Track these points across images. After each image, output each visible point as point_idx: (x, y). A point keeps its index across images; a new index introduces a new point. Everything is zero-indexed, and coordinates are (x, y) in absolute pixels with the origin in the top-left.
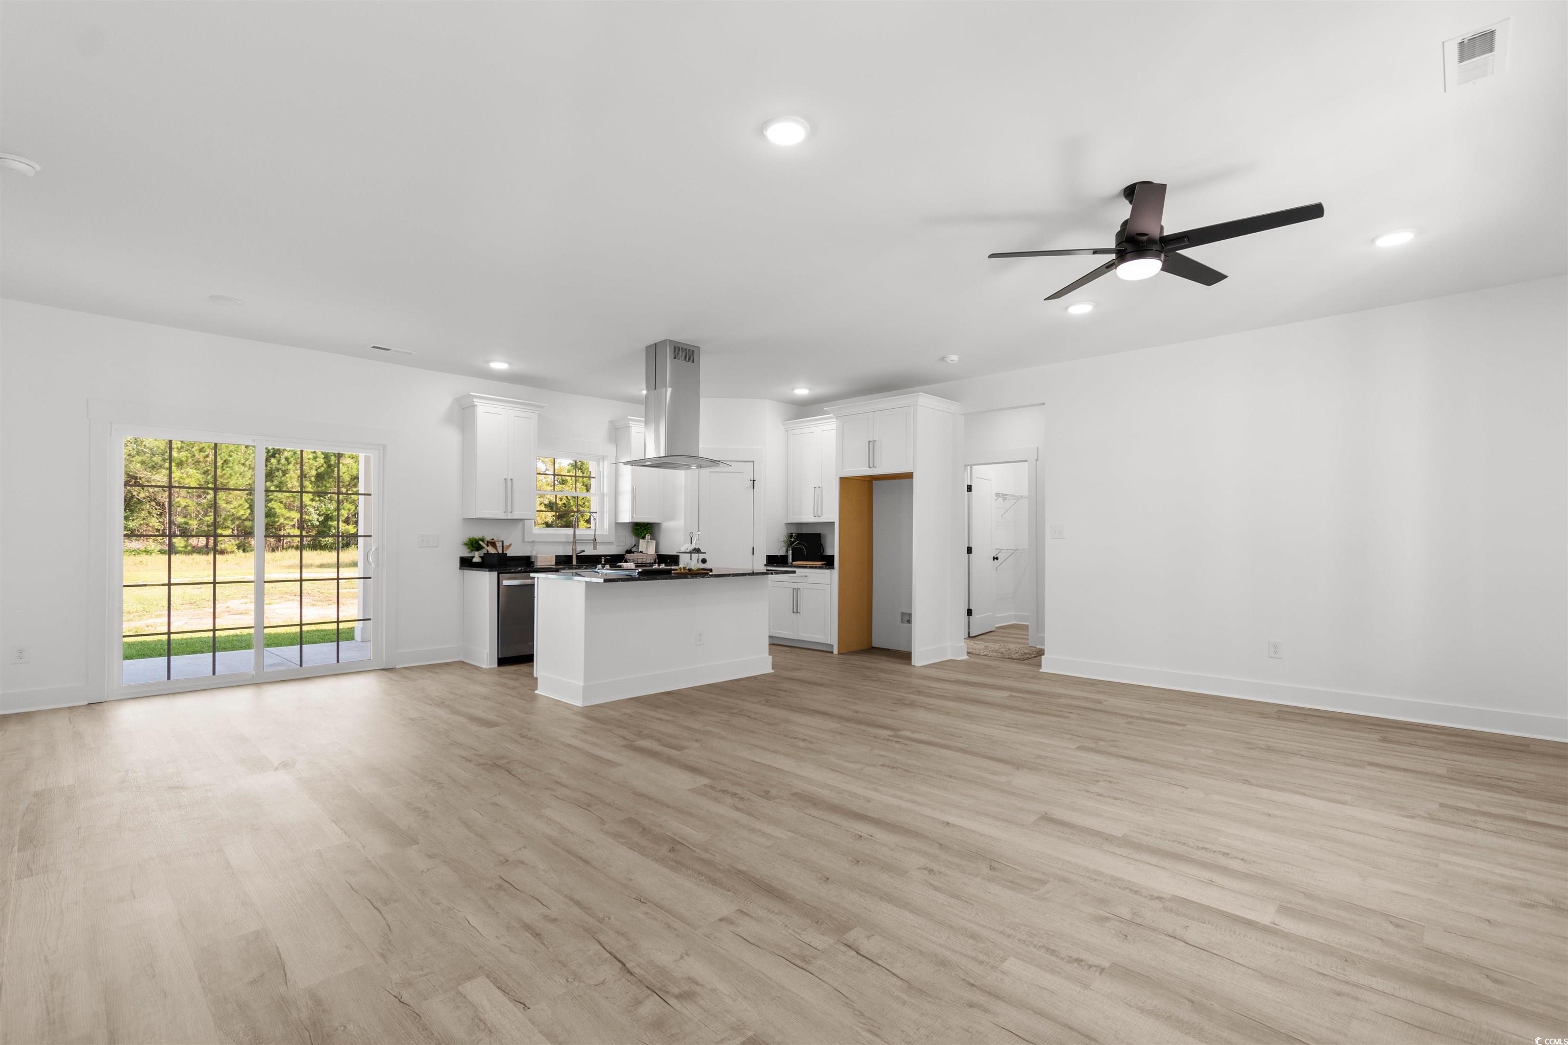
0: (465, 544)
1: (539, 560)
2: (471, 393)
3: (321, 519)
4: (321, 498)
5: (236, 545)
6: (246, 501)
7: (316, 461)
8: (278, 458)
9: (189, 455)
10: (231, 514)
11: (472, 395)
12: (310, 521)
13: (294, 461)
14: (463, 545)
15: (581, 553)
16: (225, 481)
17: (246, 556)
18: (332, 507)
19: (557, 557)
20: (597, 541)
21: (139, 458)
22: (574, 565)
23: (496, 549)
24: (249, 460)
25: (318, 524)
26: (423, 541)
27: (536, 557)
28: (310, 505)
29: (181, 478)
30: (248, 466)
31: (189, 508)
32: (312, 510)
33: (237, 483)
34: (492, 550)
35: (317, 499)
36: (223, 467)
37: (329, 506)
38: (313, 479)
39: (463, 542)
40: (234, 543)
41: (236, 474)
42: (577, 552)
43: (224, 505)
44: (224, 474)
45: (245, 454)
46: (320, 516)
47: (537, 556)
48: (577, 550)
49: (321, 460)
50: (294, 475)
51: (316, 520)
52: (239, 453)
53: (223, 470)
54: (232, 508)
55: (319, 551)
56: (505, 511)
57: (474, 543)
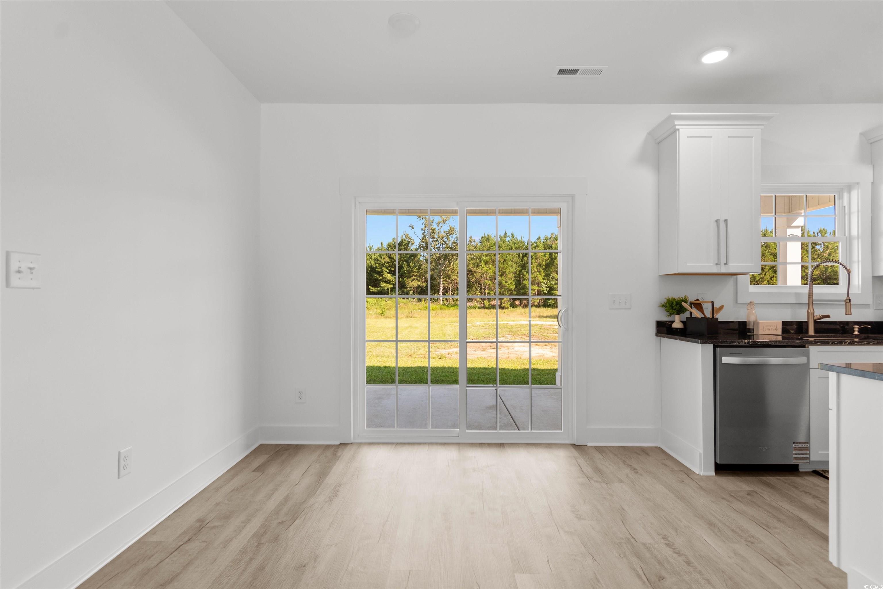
0: (663, 306)
1: (761, 327)
2: (672, 114)
3: (548, 289)
4: (548, 278)
5: (509, 304)
6: (514, 281)
7: (545, 257)
8: (527, 257)
9: (490, 258)
10: (507, 288)
11: (673, 115)
12: (543, 291)
13: (535, 258)
14: (659, 306)
15: (821, 319)
16: (505, 270)
17: (513, 310)
18: (553, 282)
19: (786, 325)
20: (852, 302)
21: (472, 262)
22: (811, 337)
23: (703, 313)
24: (515, 259)
25: (546, 292)
26: (614, 301)
27: (756, 324)
28: (543, 282)
29: (487, 270)
30: (514, 262)
31: (490, 285)
32: (544, 285)
33: (509, 271)
34: (697, 314)
35: (546, 278)
36: (503, 263)
37: (552, 282)
38: (544, 267)
39: (661, 303)
40: (508, 303)
41: (509, 266)
42: (815, 318)
43: (504, 283)
44: (504, 267)
45: (513, 255)
46: (547, 288)
47: (758, 323)
48: (815, 315)
49: (548, 256)
50: (535, 265)
51: (545, 290)
52: (510, 256)
53: (504, 265)
54: (507, 285)
55: (547, 308)
56: (717, 263)
57: (675, 304)
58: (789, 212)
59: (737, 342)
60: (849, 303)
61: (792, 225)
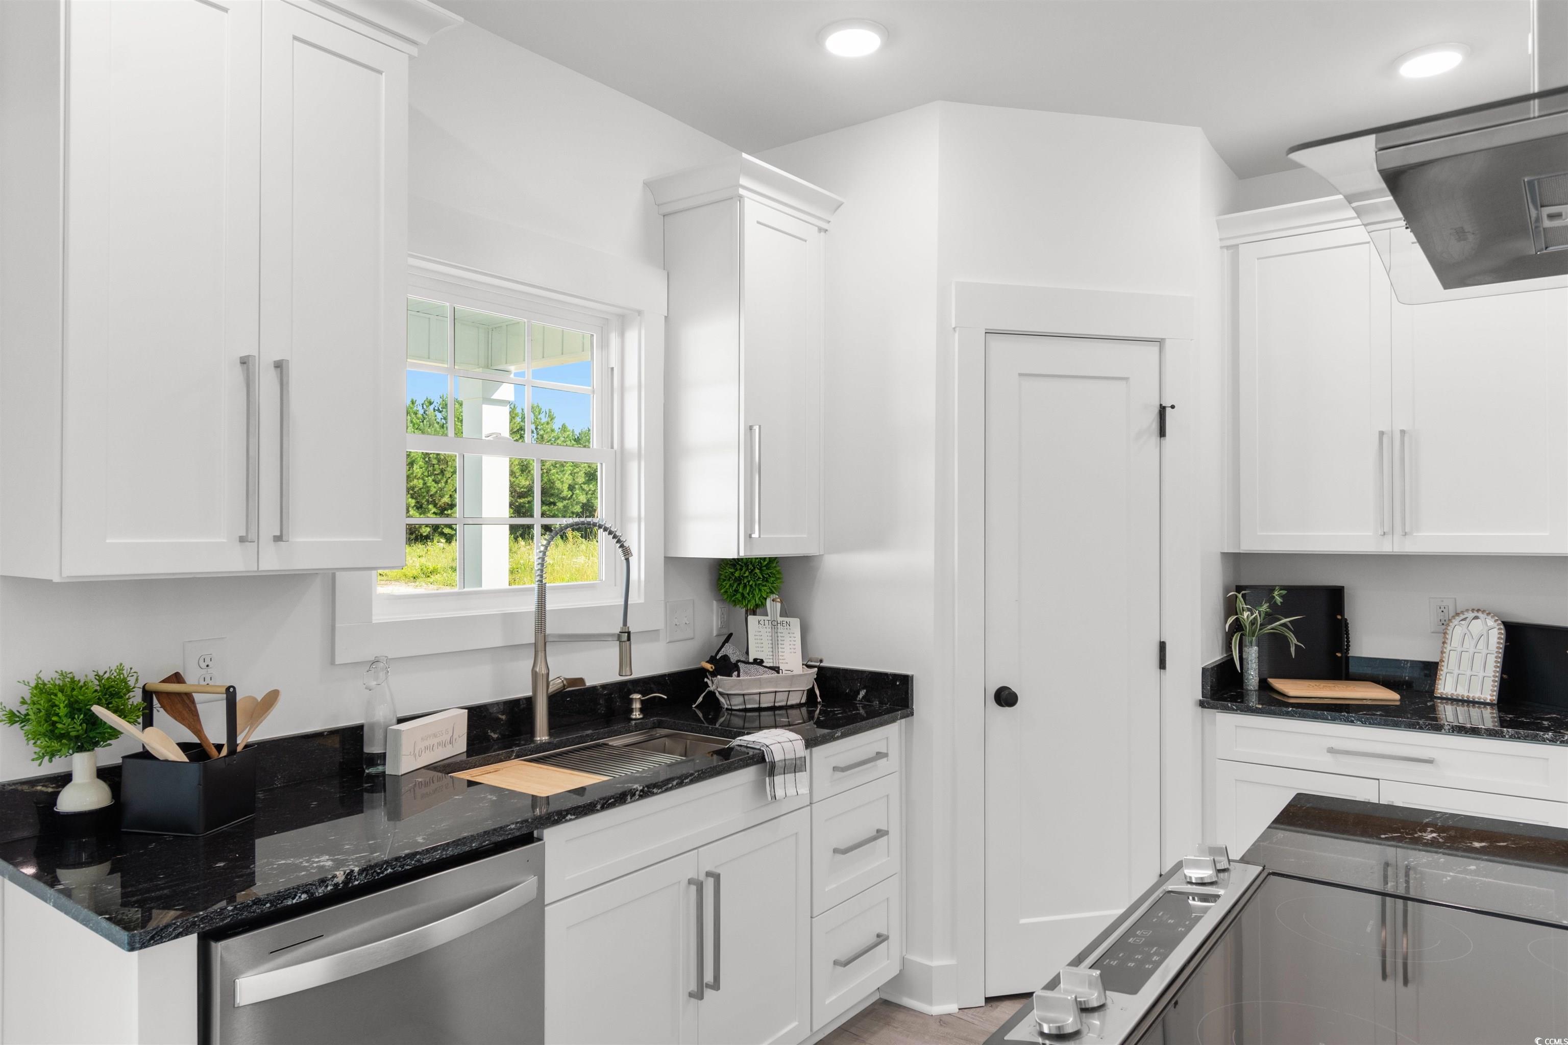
42: (551, 688)
48: (550, 680)
56: (243, 533)
57: (63, 711)
58: (487, 367)
59: (303, 893)
60: (628, 642)
61: (492, 398)
